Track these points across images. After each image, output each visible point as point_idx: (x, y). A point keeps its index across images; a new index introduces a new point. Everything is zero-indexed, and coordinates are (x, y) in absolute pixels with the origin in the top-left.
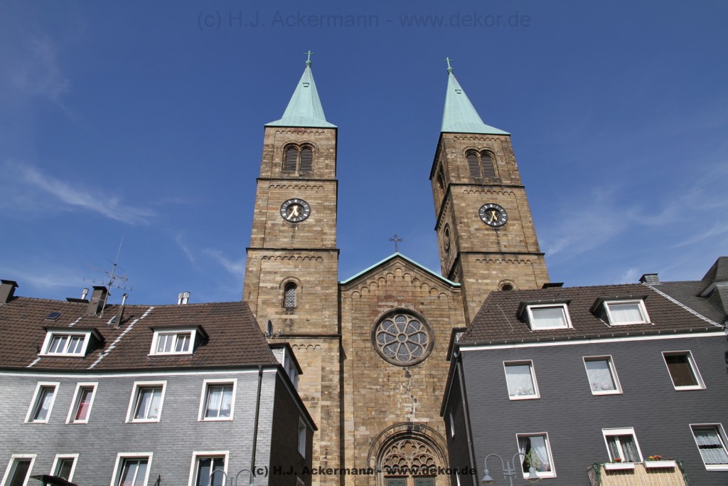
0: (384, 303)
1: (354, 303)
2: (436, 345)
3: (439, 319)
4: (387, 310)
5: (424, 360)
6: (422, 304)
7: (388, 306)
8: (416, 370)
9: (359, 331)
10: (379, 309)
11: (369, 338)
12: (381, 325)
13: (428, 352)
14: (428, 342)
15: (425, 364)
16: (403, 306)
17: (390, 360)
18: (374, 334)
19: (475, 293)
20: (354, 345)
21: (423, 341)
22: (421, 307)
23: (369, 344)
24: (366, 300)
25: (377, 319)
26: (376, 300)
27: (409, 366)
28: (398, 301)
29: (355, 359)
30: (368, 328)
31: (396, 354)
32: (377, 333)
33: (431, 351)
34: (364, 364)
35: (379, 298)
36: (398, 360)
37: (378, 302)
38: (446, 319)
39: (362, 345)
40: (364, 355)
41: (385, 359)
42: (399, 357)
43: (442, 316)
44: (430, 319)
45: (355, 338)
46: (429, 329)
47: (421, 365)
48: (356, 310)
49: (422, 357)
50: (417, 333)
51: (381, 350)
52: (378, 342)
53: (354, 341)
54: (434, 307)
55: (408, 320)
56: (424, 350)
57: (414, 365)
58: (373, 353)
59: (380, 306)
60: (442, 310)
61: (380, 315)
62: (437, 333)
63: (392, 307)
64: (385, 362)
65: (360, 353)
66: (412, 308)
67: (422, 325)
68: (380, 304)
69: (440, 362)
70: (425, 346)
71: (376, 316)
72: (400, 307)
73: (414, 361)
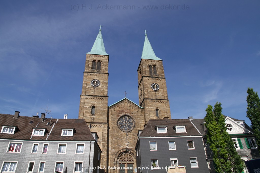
0: (121, 113)
1: (112, 113)
2: (136, 126)
3: (137, 118)
4: (122, 115)
5: (132, 130)
6: (132, 113)
7: (122, 114)
8: (129, 133)
9: (113, 121)
10: (120, 115)
11: (116, 123)
12: (120, 120)
13: (133, 128)
14: (133, 125)
15: (132, 132)
16: (127, 114)
17: (122, 130)
18: (118, 122)
19: (148, 111)
20: (112, 125)
21: (132, 124)
22: (132, 114)
23: (116, 125)
24: (116, 112)
25: (119, 118)
26: (119, 112)
27: (127, 132)
28: (125, 112)
29: (112, 129)
30: (116, 120)
31: (124, 128)
32: (119, 122)
33: (134, 128)
34: (115, 131)
35: (120, 112)
36: (124, 130)
37: (119, 113)
38: (139, 118)
39: (114, 125)
40: (115, 128)
41: (121, 130)
42: (125, 129)
43: (138, 117)
44: (134, 118)
45: (112, 123)
46: (134, 121)
47: (131, 132)
48: (113, 115)
49: (131, 129)
50: (130, 122)
51: (120, 127)
52: (119, 125)
53: (112, 124)
54: (136, 115)
55: (128, 118)
56: (132, 127)
57: (129, 132)
58: (117, 128)
59: (120, 114)
60: (138, 116)
61: (120, 117)
62: (136, 122)
63: (123, 114)
64: (121, 131)
65: (113, 128)
66: (129, 115)
67: (132, 120)
68: (120, 113)
69: (136, 131)
70: (132, 126)
71: (119, 117)
72: (126, 114)
73: (129, 131)
